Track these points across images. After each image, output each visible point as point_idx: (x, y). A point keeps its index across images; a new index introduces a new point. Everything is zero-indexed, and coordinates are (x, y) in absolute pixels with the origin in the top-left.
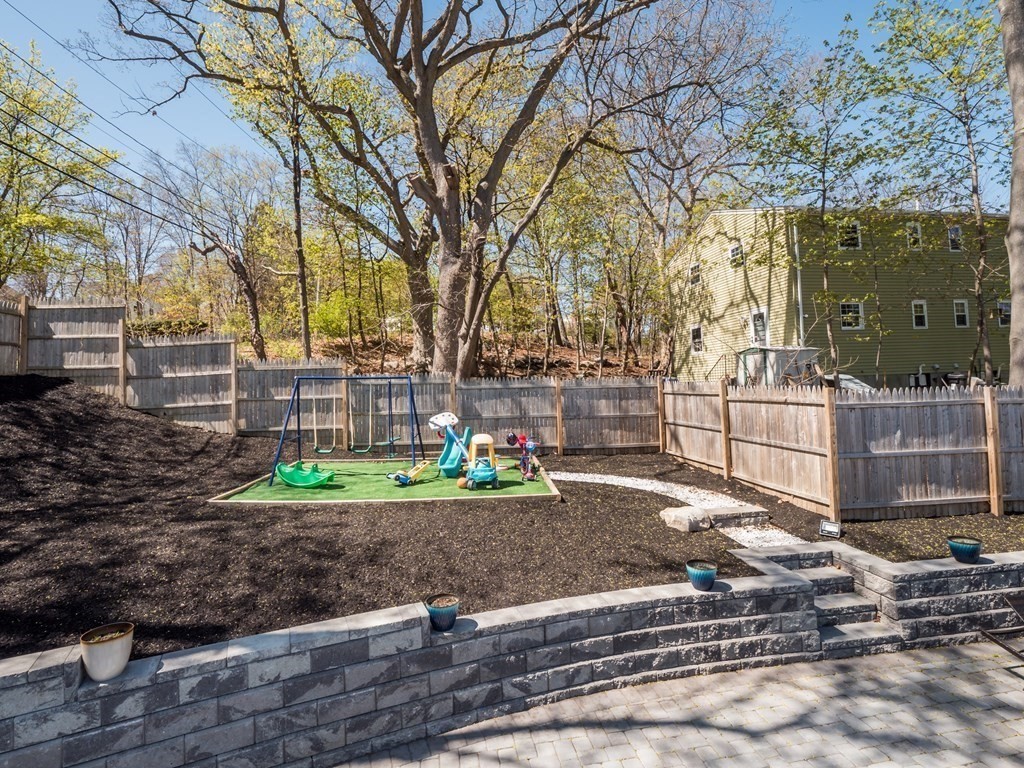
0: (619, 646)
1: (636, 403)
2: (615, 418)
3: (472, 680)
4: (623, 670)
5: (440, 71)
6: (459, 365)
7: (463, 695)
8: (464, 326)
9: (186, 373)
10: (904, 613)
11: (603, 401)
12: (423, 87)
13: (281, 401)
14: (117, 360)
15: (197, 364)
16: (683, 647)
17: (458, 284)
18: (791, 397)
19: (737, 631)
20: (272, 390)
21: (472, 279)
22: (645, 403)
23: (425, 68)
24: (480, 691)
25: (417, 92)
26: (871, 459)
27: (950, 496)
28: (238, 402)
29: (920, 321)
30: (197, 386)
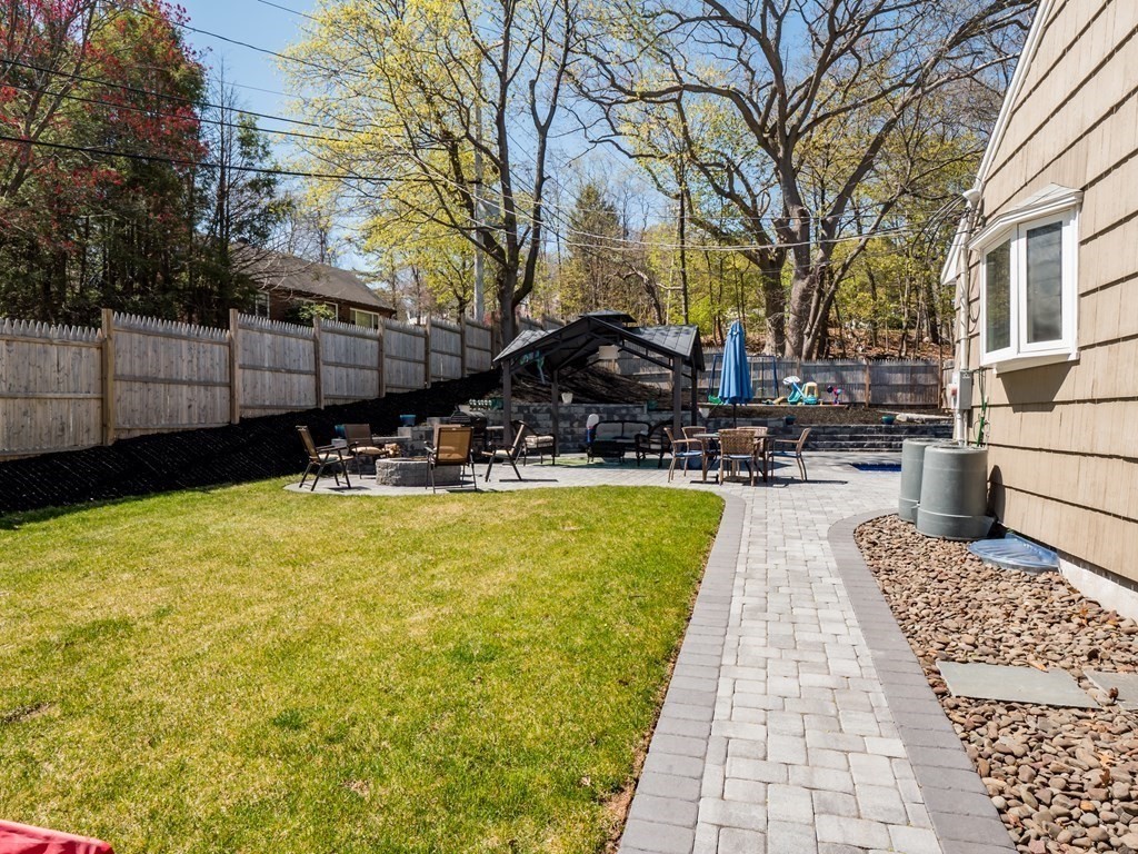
1: (923, 376)
2: (906, 385)
5: (799, 136)
6: (804, 353)
8: (808, 326)
11: (899, 375)
12: (785, 152)
16: (877, 442)
17: (805, 297)
21: (815, 293)
22: (930, 376)
23: (787, 137)
25: (780, 154)
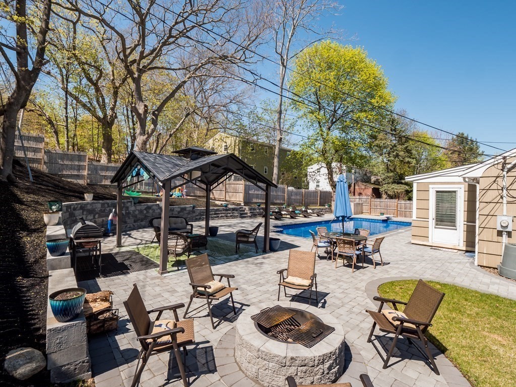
0: (215, 214)
3: (197, 216)
4: (215, 217)
5: (145, 71)
7: (197, 217)
9: (66, 162)
10: (251, 213)
13: (103, 175)
14: (40, 156)
15: (71, 160)
16: (223, 215)
18: (238, 183)
19: (230, 213)
20: (100, 172)
24: (199, 217)
25: (136, 76)
26: (249, 194)
27: (260, 201)
28: (88, 174)
29: (266, 172)
30: (72, 168)
